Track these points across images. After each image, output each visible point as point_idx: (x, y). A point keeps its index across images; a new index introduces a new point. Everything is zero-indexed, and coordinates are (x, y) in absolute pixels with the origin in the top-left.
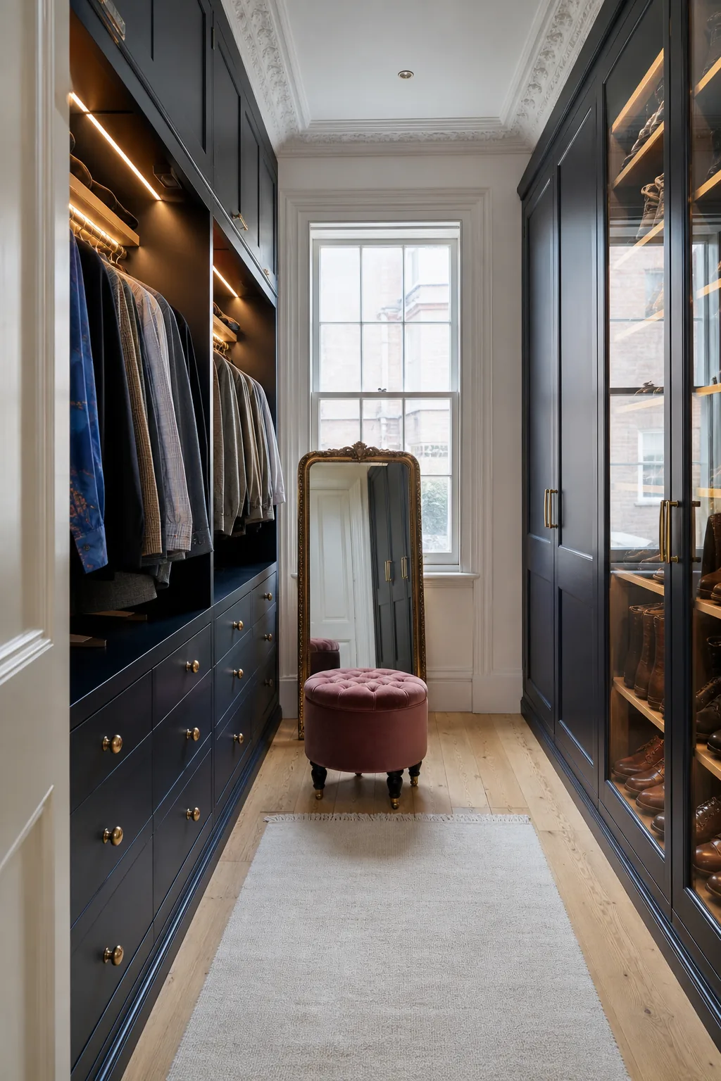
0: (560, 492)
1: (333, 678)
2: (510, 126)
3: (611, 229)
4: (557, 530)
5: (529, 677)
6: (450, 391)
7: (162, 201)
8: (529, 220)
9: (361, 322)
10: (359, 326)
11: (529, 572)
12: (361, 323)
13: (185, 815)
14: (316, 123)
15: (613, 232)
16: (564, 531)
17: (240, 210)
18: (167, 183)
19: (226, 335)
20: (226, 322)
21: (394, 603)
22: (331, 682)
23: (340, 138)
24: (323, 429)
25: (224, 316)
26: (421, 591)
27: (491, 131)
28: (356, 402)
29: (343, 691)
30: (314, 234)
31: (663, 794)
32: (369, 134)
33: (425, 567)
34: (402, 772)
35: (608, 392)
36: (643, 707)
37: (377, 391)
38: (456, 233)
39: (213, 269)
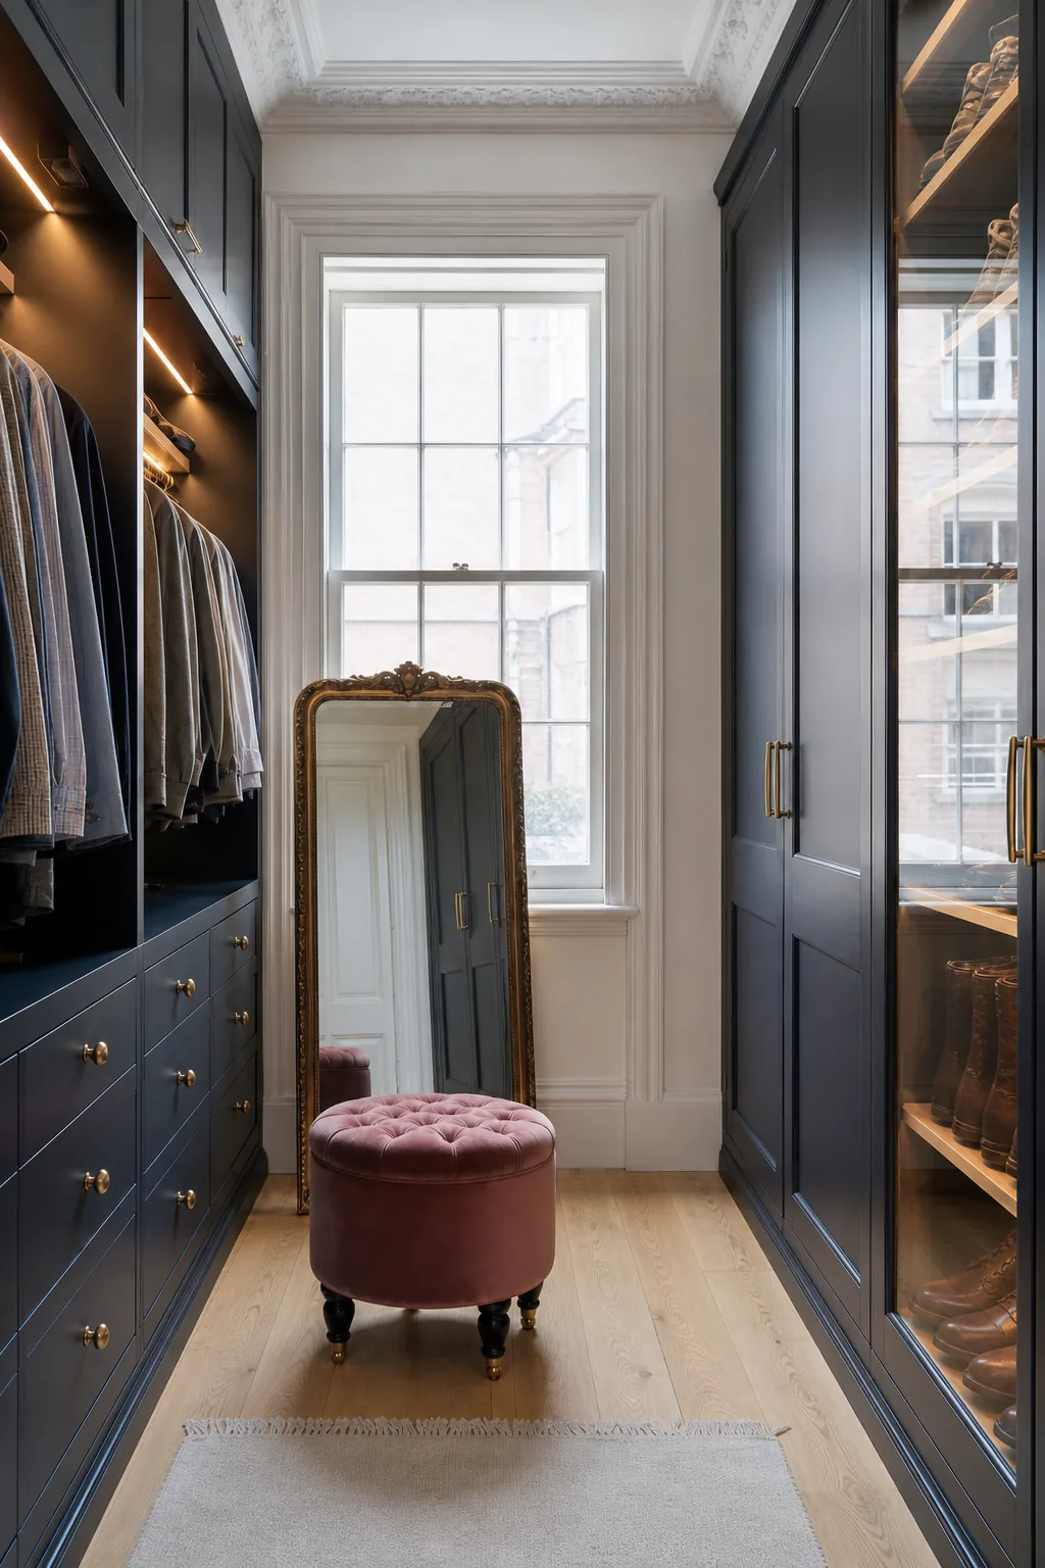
0: (796, 748)
1: (368, 1115)
2: (699, 79)
3: (901, 276)
4: (789, 823)
5: (735, 1107)
6: (588, 569)
7: (58, 213)
8: (734, 234)
9: (421, 444)
10: (415, 451)
11: (735, 908)
12: (421, 446)
13: (81, 1338)
14: (333, 67)
15: (905, 282)
16: (803, 825)
17: (186, 215)
18: (63, 177)
19: (169, 458)
20: (169, 433)
21: (474, 970)
22: (364, 1124)
23: (380, 99)
24: (350, 639)
25: (166, 423)
26: (525, 939)
27: (665, 88)
28: (412, 589)
29: (389, 1142)
30: (332, 281)
31: (1014, 1363)
32: (432, 90)
33: (531, 894)
34: (506, 1303)
35: (894, 576)
36: (970, 1162)
37: (451, 568)
38: (598, 282)
39: (143, 335)
